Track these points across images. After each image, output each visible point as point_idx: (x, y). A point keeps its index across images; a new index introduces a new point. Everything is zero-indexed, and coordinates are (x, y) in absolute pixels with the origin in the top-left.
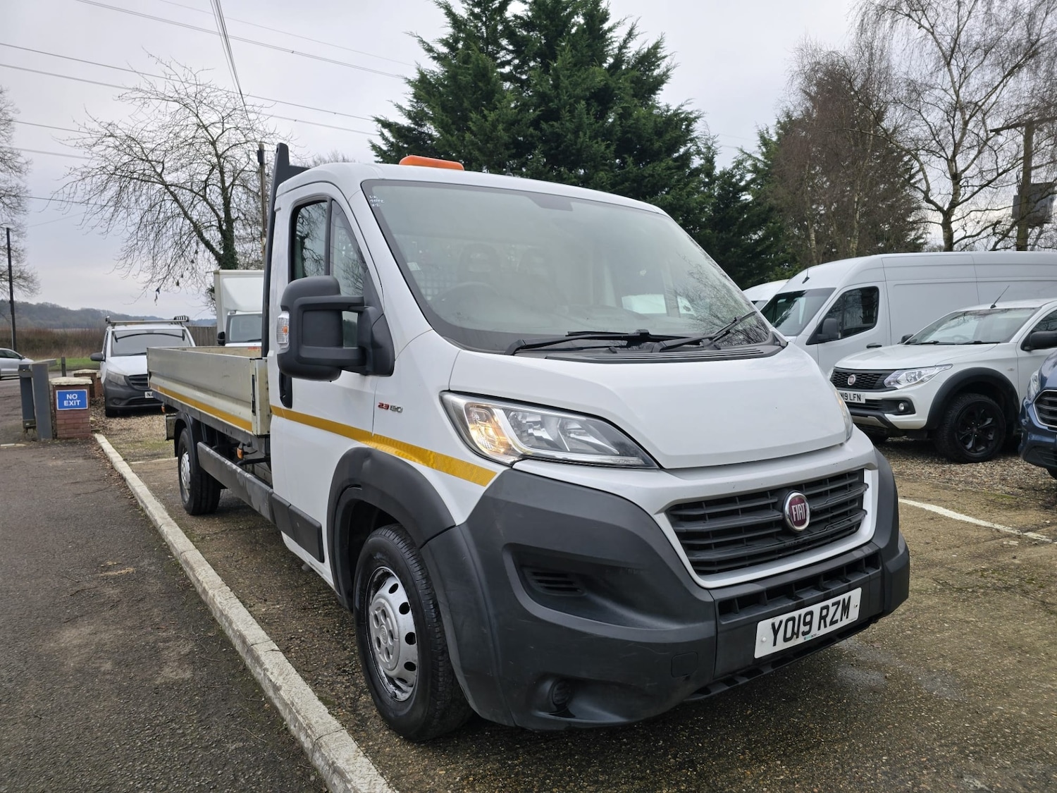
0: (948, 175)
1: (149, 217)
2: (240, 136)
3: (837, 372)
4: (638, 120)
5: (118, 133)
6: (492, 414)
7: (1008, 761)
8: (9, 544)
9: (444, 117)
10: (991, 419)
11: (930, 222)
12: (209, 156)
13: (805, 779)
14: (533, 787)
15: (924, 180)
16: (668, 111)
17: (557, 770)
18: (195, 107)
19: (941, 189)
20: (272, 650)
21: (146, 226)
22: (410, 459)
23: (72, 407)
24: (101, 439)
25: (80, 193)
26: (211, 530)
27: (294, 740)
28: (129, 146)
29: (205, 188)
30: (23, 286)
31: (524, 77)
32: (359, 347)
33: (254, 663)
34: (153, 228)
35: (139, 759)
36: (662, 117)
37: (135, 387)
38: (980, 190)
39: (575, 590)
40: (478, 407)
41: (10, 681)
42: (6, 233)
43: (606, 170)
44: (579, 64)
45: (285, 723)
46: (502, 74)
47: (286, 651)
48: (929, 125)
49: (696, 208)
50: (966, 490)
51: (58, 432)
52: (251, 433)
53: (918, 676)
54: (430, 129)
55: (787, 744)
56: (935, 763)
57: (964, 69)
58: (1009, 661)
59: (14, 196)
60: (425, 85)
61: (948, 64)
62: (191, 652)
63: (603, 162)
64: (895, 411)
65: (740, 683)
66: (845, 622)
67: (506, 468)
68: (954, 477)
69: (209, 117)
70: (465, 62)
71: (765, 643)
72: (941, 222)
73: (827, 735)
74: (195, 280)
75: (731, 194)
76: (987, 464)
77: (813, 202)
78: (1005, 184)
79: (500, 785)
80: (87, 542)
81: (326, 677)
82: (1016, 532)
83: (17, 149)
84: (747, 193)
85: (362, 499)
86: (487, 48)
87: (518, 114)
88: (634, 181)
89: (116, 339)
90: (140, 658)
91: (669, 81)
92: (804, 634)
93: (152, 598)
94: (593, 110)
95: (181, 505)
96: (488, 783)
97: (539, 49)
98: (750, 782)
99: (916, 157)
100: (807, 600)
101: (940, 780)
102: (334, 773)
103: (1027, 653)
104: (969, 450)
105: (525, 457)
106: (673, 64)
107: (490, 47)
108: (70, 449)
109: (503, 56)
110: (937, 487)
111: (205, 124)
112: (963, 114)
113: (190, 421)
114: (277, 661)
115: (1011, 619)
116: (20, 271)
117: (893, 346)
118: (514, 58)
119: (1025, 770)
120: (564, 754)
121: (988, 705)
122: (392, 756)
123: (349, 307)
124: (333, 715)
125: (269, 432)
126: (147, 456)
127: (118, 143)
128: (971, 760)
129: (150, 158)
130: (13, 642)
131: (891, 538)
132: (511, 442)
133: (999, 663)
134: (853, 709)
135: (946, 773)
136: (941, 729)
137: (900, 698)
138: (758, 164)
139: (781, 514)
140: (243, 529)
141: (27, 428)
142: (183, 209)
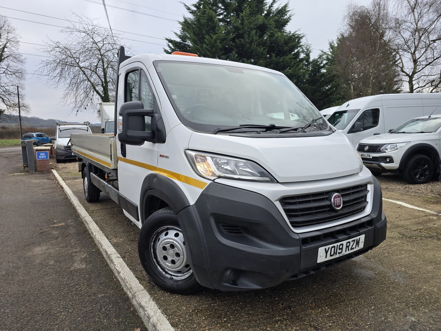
0: (412, 60)
1: (74, 81)
2: (110, 47)
3: (360, 145)
4: (277, 38)
5: (61, 46)
6: (206, 159)
7: (427, 310)
8: (16, 213)
9: (194, 38)
10: (427, 165)
11: (404, 81)
12: (98, 55)
13: (338, 315)
14: (222, 315)
15: (401, 63)
16: (290, 34)
17: (232, 308)
18: (92, 35)
19: (409, 66)
20: (118, 257)
21: (72, 85)
22: (172, 178)
23: (42, 158)
24: (54, 171)
25: (46, 71)
26: (96, 209)
27: (125, 294)
28: (65, 51)
29: (96, 69)
30: (24, 110)
31: (228, 20)
32: (152, 131)
33: (111, 262)
34: (75, 85)
35: (62, 300)
36: (287, 36)
37: (68, 150)
38: (426, 66)
39: (240, 233)
40: (200, 156)
41: (13, 267)
42: (17, 88)
43: (263, 59)
44: (252, 14)
45: (122, 287)
46: (219, 19)
47: (123, 258)
48: (404, 38)
49: (302, 76)
50: (415, 196)
51: (37, 169)
52: (110, 168)
53: (389, 273)
54: (189, 43)
55: (331, 300)
56: (395, 310)
57: (420, 14)
58: (430, 268)
59: (20, 73)
60: (186, 24)
61: (413, 11)
62: (86, 257)
63: (262, 56)
64: (385, 161)
65: (311, 273)
66: (357, 249)
67: (212, 182)
68: (410, 190)
69: (97, 39)
70: (204, 14)
71: (322, 256)
72: (408, 81)
73: (348, 297)
74: (93, 107)
75: (317, 70)
76: (425, 185)
77: (352, 73)
78: (437, 64)
79: (208, 314)
80: (47, 213)
81: (139, 268)
82: (436, 213)
83: (21, 53)
84: (324, 69)
85: (153, 194)
86: (213, 8)
87: (226, 36)
88: (275, 64)
89: (60, 131)
90: (65, 259)
91: (291, 21)
92: (339, 253)
93: (71, 236)
94: (258, 34)
95: (85, 198)
96: (204, 313)
97: (235, 8)
98: (314, 315)
99: (398, 53)
100: (341, 239)
101: (396, 317)
102: (140, 307)
103: (438, 264)
104: (417, 179)
105: (219, 177)
106: (292, 14)
107: (214, 7)
108: (42, 175)
109: (220, 11)
110: (402, 194)
111: (96, 41)
112: (419, 33)
113: (87, 164)
114: (120, 261)
115: (432, 250)
116: (23, 103)
117: (385, 134)
118: (224, 12)
119: (435, 314)
120: (236, 302)
121: (419, 286)
122: (164, 301)
123: (147, 114)
124: (141, 284)
125: (117, 168)
126: (72, 178)
127: (61, 50)
128: (411, 309)
129: (74, 56)
130: (15, 252)
131: (378, 214)
132: (214, 171)
133: (426, 268)
134: (360, 286)
135: (399, 314)
136: (398, 296)
137: (381, 282)
138: (329, 57)
139: (330, 202)
140: (109, 208)
141: (25, 167)
142: (87, 78)
